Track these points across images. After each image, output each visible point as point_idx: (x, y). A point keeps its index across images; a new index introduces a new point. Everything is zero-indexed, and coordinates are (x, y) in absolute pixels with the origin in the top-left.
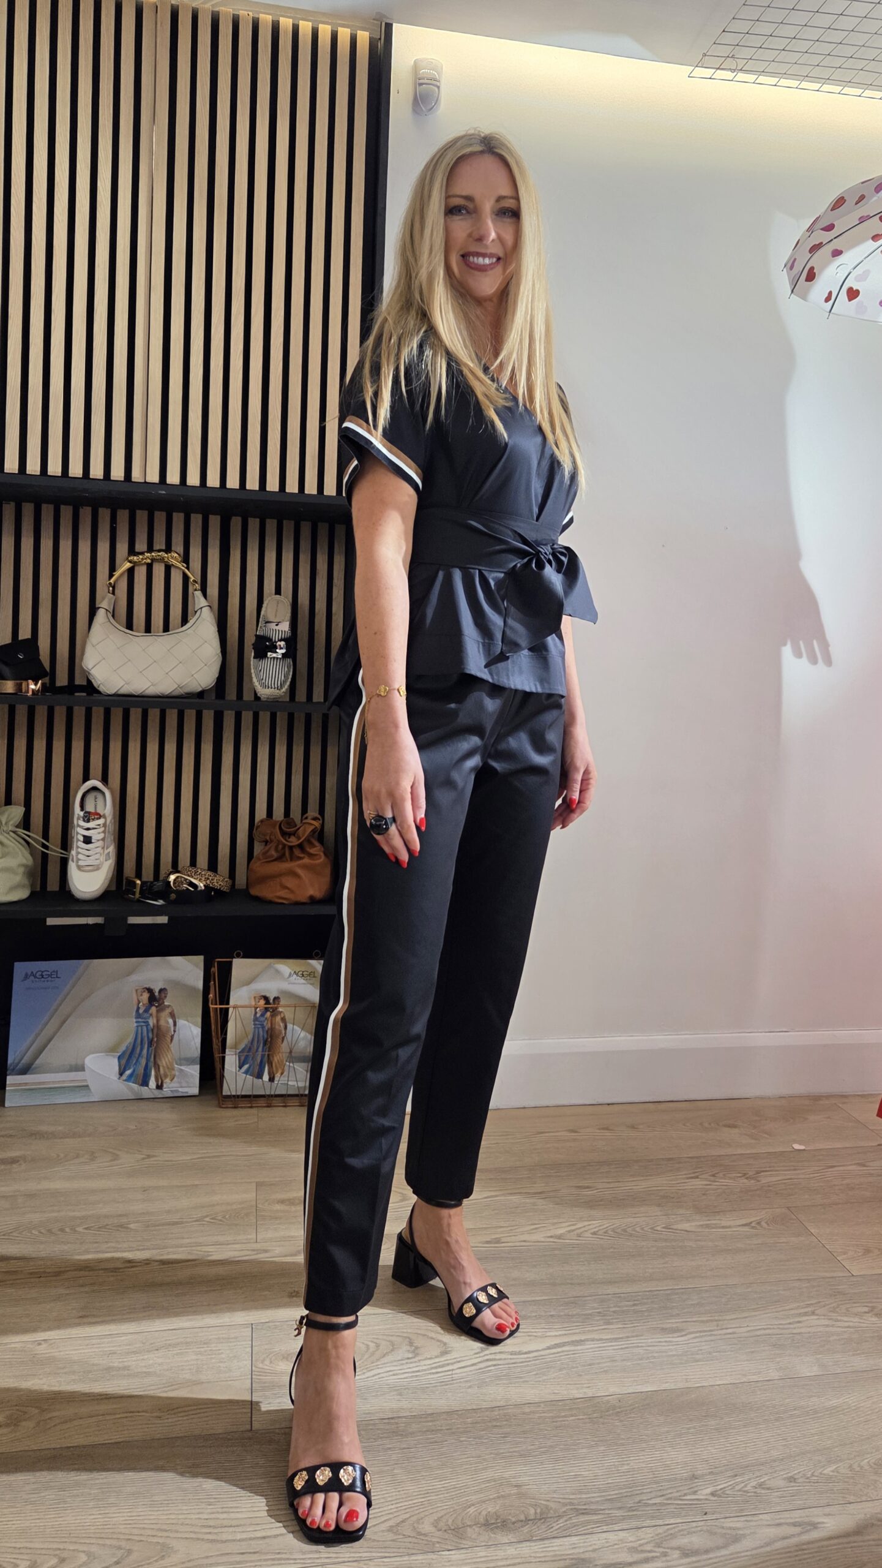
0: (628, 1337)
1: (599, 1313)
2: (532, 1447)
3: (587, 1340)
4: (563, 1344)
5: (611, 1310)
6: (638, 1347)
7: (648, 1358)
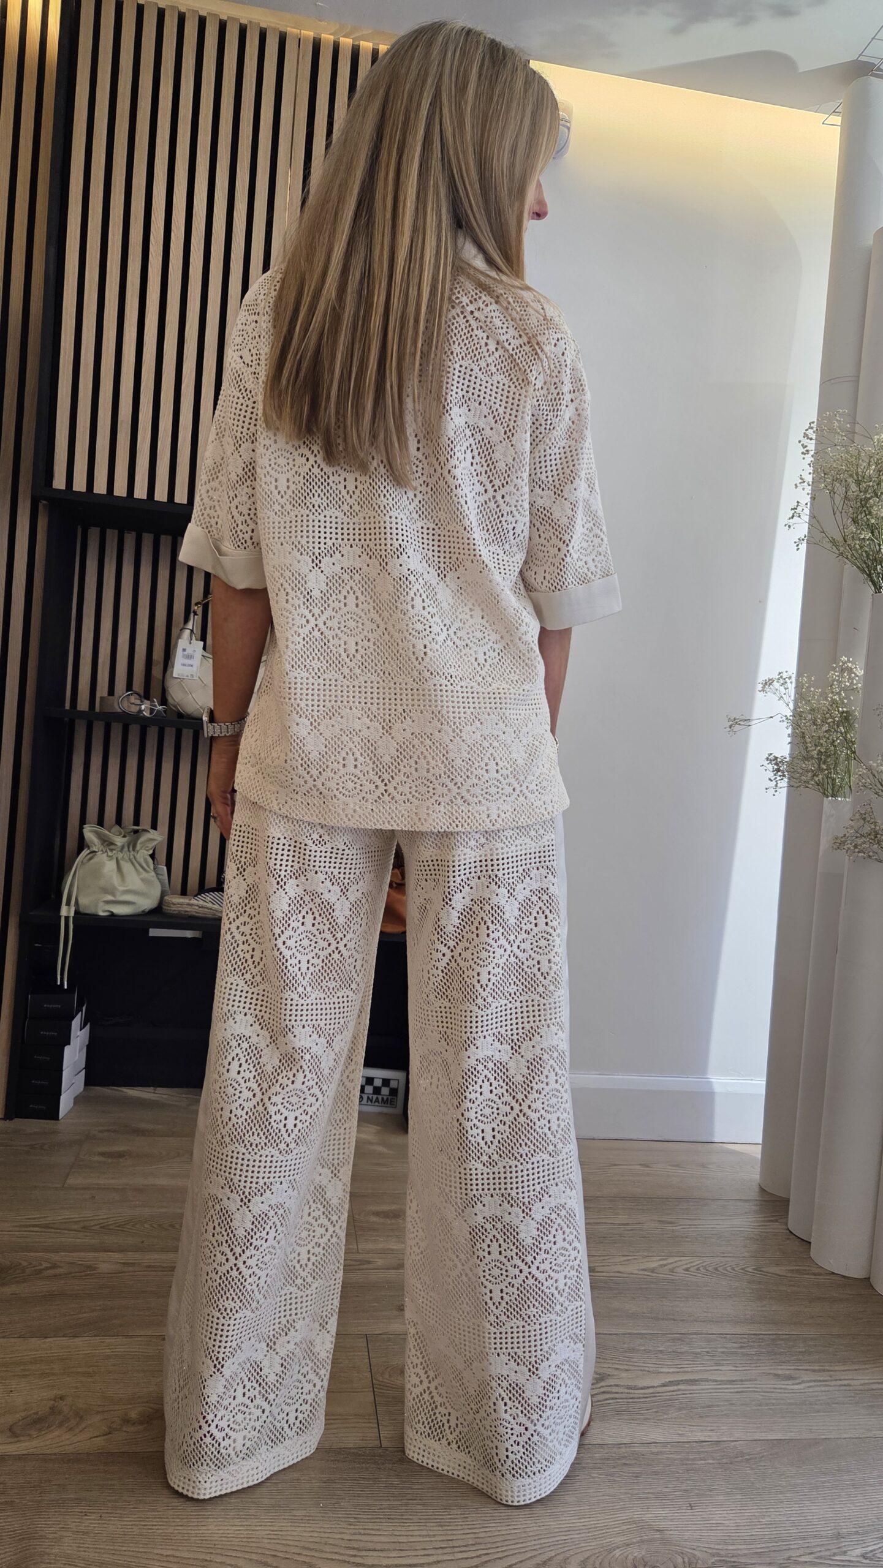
0: (742, 1381)
1: (708, 1352)
2: (667, 1490)
3: (702, 1380)
4: (678, 1383)
5: (720, 1350)
6: (755, 1392)
7: (767, 1405)
